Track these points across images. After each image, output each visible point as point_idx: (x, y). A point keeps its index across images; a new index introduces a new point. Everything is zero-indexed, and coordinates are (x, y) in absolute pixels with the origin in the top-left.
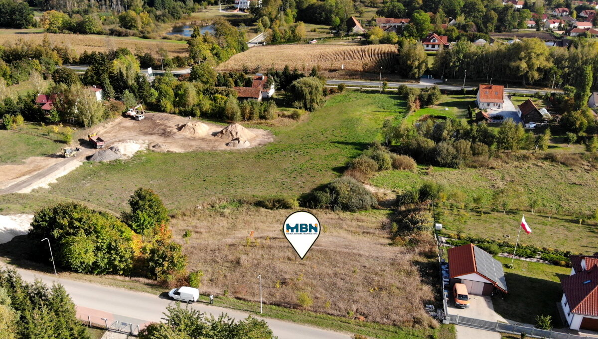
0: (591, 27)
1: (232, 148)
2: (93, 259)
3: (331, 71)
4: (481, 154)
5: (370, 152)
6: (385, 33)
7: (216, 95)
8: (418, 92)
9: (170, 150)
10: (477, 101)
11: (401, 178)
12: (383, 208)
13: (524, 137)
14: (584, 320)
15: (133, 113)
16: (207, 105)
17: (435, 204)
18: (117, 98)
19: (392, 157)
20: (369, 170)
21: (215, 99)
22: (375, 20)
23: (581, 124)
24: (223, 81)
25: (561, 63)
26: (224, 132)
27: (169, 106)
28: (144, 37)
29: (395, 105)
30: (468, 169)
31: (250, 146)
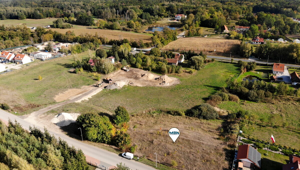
1: (162, 85)
2: (96, 137)
3: (210, 52)
4: (269, 97)
5: (219, 92)
6: (238, 34)
7: (159, 62)
8: (246, 64)
9: (137, 85)
10: (272, 70)
11: (232, 105)
12: (221, 119)
13: (289, 90)
15: (125, 68)
16: (154, 66)
17: (242, 120)
18: (120, 61)
20: (218, 101)
21: (158, 64)
22: (235, 27)
24: (163, 55)
26: (159, 78)
27: (140, 66)
29: (236, 69)
30: (262, 103)
31: (169, 85)
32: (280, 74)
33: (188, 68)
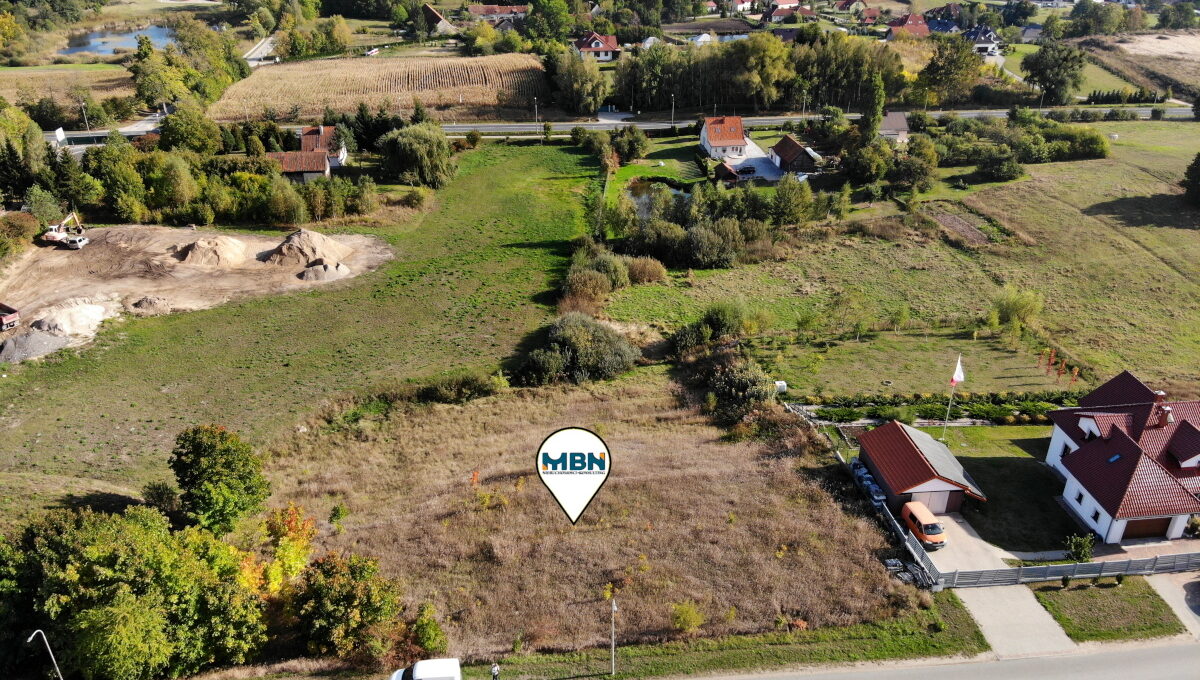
1: (314, 282)
3: (440, 108)
4: (757, 237)
5: (583, 257)
6: (497, 32)
7: (236, 174)
10: (703, 145)
11: (653, 299)
15: (59, 235)
16: (225, 197)
19: (624, 263)
20: (598, 293)
21: (235, 183)
23: (878, 166)
25: (806, 70)
26: (284, 250)
27: (138, 209)
28: (13, 64)
29: (576, 164)
30: (746, 266)
31: (351, 273)
32: (735, 156)
33: (389, 187)
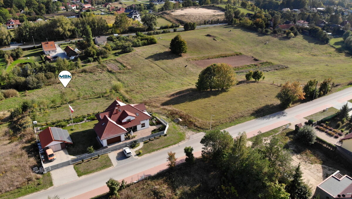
0: (91, 6)
4: (51, 77)
8: (10, 52)
10: (43, 51)
11: (12, 102)
13: (69, 64)
14: (108, 140)
17: (31, 111)
19: (2, 92)
23: (93, 52)
25: (78, 26)
32: (54, 53)
